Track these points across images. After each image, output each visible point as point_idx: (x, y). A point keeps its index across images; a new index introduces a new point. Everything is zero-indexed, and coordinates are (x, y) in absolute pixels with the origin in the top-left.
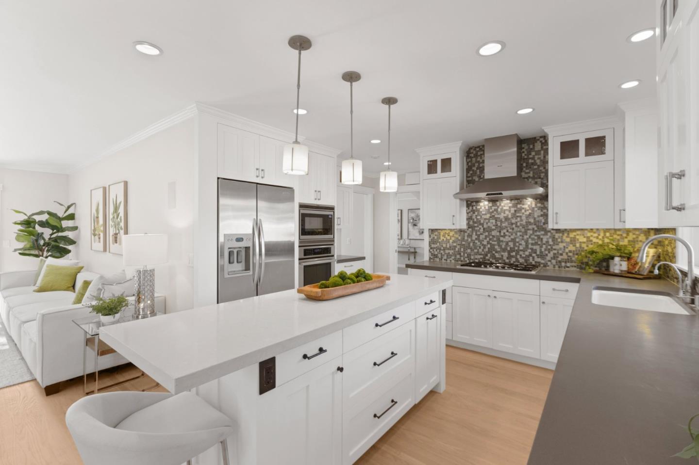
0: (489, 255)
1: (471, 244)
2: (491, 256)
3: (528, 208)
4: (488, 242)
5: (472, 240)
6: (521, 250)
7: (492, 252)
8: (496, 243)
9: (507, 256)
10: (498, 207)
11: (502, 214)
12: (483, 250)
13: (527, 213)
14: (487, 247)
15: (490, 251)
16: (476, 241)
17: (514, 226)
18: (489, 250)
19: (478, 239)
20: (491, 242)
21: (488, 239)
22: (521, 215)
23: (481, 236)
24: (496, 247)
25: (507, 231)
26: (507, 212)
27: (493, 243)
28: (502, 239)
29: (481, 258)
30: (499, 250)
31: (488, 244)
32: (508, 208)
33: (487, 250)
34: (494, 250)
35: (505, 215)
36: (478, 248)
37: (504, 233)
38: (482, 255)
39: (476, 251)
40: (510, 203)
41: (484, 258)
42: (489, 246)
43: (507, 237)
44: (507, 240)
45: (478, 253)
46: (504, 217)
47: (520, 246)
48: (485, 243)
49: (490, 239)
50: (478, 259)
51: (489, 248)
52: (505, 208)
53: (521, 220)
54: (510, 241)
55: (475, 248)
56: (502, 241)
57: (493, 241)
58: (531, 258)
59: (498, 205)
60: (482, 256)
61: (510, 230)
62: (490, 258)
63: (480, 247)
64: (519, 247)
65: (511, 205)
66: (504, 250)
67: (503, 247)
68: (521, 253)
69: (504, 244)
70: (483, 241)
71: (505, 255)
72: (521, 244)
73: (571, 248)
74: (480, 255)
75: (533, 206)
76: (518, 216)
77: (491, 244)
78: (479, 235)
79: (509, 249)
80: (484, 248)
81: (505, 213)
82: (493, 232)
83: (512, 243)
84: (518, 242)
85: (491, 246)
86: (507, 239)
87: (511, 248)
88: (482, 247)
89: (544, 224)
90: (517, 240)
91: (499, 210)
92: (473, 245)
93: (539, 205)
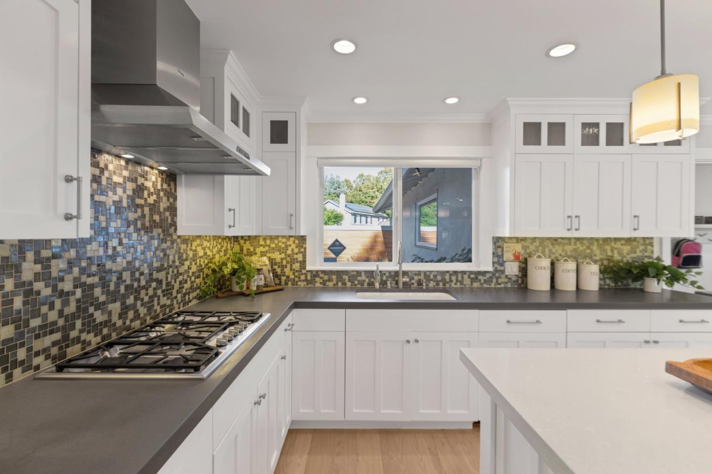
0: (79, 324)
1: (18, 303)
2: (83, 324)
3: (152, 190)
4: (75, 279)
5: (19, 285)
6: (143, 288)
7: (86, 309)
8: (96, 279)
9: (119, 311)
10: (102, 171)
11: (110, 194)
12: (61, 313)
13: (151, 200)
14: (72, 299)
15: (81, 308)
16: (38, 286)
17: (132, 228)
18: (78, 308)
19: (44, 276)
20: (84, 278)
21: (76, 270)
22: (142, 202)
23: (54, 262)
24: (98, 291)
25: (120, 243)
26: (120, 191)
27: (90, 280)
28: (109, 265)
29: (54, 344)
30: (102, 298)
31: (76, 287)
32: (121, 180)
33: (72, 308)
34: (92, 304)
35: (116, 198)
36: (44, 309)
37: (114, 248)
38: (58, 330)
39: (35, 323)
40: (126, 168)
41: (66, 338)
42: (79, 293)
43: (119, 259)
44: (119, 268)
45: (47, 328)
46: (114, 202)
47: (142, 278)
48: (67, 286)
49: (83, 271)
50: (45, 350)
51: (78, 301)
52: (116, 179)
53: (143, 216)
54: (124, 269)
55: (36, 314)
56: (110, 271)
57: (89, 276)
58: (156, 299)
59: (102, 165)
60: (57, 336)
61: (125, 241)
62: (81, 331)
63: (52, 307)
64: (139, 281)
65: (126, 173)
66: (113, 296)
67: (112, 287)
68: (143, 292)
69: (114, 279)
70: (62, 279)
71: (115, 307)
72: (142, 274)
73: (194, 268)
74: (52, 332)
75: (159, 187)
76: (138, 206)
77: (83, 285)
78: (48, 259)
79: (122, 289)
80: (66, 303)
81: (115, 193)
82: (89, 247)
83: (129, 273)
84: (138, 269)
85: (83, 291)
86: (121, 262)
87: (127, 287)
88: (58, 304)
89: (171, 225)
90: (137, 264)
91: (104, 181)
92: (25, 303)
93: (165, 186)
